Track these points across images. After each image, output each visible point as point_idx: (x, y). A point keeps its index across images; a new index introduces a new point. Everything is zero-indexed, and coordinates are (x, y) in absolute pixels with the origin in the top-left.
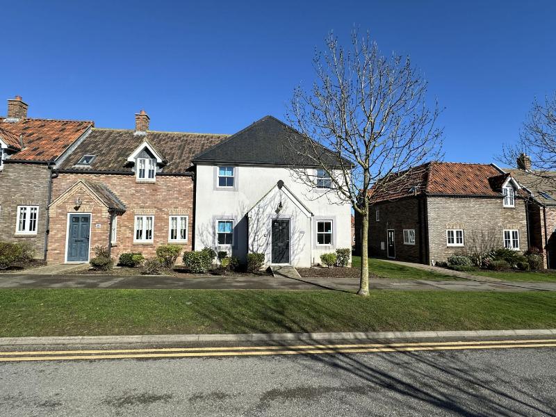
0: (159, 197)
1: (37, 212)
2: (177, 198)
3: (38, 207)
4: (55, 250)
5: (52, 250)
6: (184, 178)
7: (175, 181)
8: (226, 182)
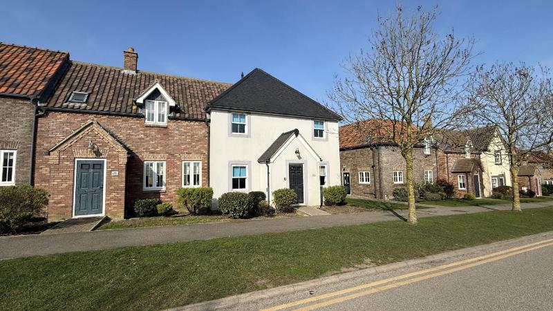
0: (172, 142)
1: (14, 158)
2: (189, 143)
3: (15, 152)
4: (61, 203)
5: (55, 203)
6: (197, 123)
7: (187, 126)
8: (238, 129)
